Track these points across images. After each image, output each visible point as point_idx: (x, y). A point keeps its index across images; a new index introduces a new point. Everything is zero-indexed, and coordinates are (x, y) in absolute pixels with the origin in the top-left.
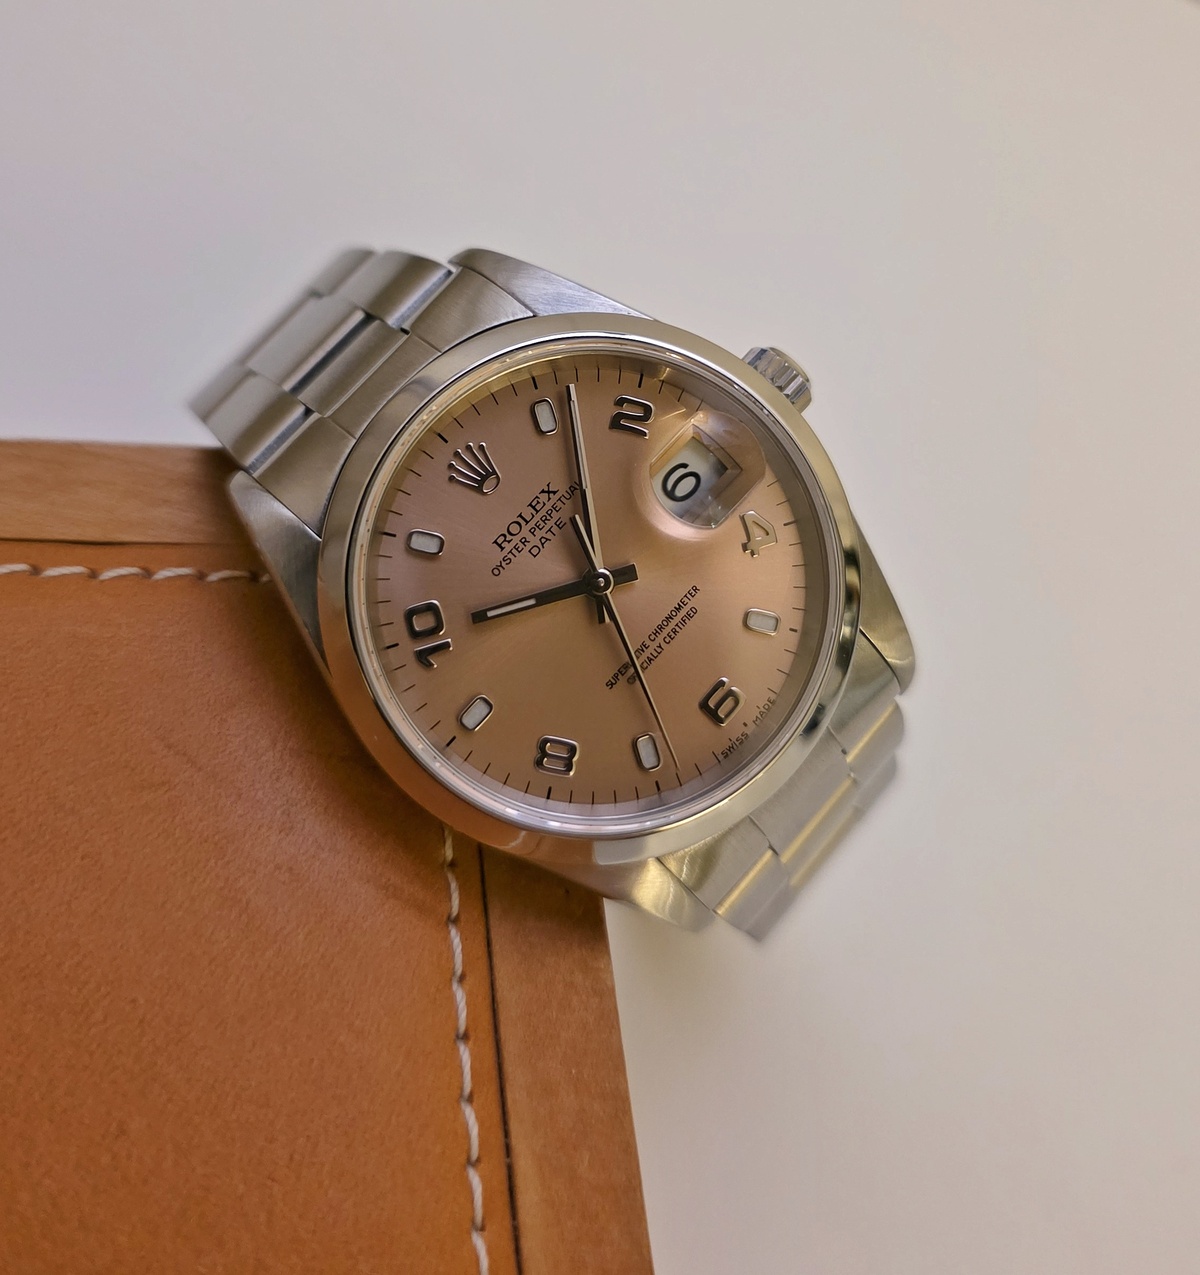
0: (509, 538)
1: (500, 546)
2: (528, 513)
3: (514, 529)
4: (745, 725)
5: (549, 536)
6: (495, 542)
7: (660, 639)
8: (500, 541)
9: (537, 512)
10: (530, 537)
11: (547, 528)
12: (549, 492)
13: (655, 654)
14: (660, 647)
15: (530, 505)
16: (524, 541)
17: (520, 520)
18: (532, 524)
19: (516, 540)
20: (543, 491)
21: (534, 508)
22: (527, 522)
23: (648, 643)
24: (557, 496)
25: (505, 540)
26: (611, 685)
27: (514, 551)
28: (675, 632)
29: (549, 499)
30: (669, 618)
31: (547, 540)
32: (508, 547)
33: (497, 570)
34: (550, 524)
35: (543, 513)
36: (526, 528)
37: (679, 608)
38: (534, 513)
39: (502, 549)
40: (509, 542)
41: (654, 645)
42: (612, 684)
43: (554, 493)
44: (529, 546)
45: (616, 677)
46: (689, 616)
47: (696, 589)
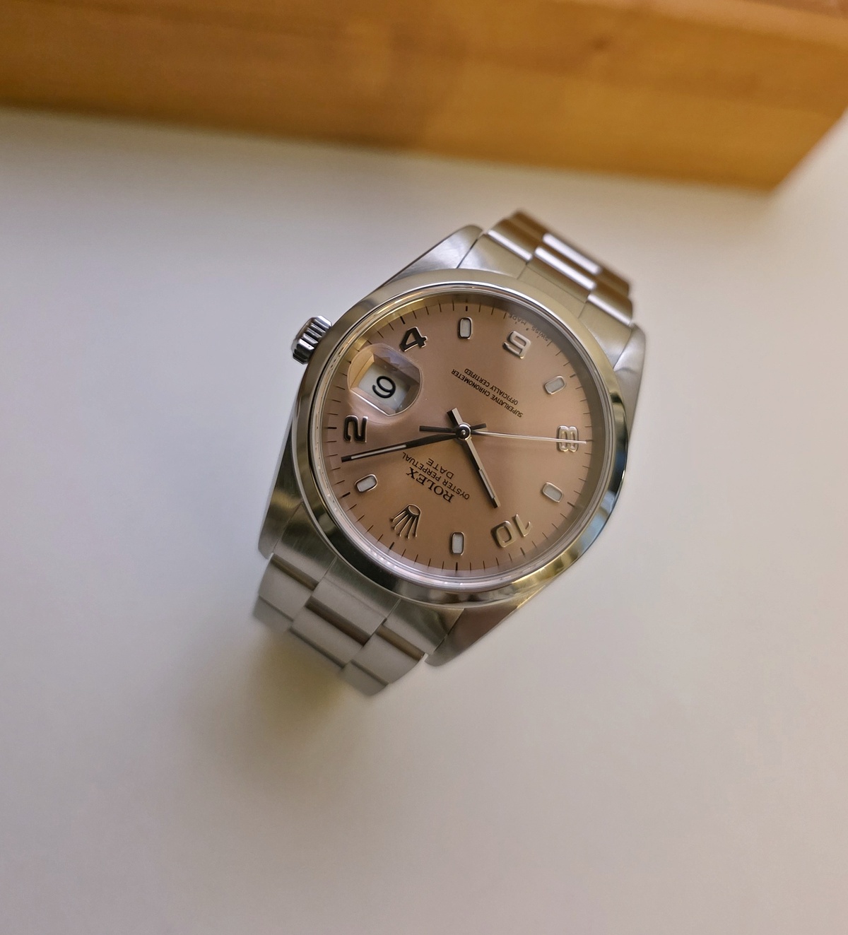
0: (445, 493)
1: (451, 498)
2: (427, 484)
3: (439, 491)
4: (527, 329)
5: (439, 468)
6: (449, 501)
7: (488, 389)
8: (448, 498)
9: (425, 478)
10: (442, 480)
11: (434, 470)
12: (412, 473)
13: (497, 390)
14: (492, 388)
15: (422, 483)
16: (445, 483)
17: (433, 488)
18: (434, 480)
19: (445, 488)
20: (413, 477)
21: (424, 481)
22: (433, 483)
23: (491, 396)
24: (413, 467)
25: (447, 495)
26: (520, 415)
27: (452, 488)
28: (481, 381)
29: (416, 472)
30: (474, 386)
31: (441, 469)
32: (450, 493)
33: (466, 497)
34: (432, 469)
35: (426, 475)
36: (437, 484)
37: (467, 381)
38: (427, 480)
39: (452, 496)
40: (447, 492)
41: (492, 393)
42: (520, 413)
43: (412, 470)
44: (447, 480)
45: (515, 412)
46: (471, 374)
47: (454, 372)
